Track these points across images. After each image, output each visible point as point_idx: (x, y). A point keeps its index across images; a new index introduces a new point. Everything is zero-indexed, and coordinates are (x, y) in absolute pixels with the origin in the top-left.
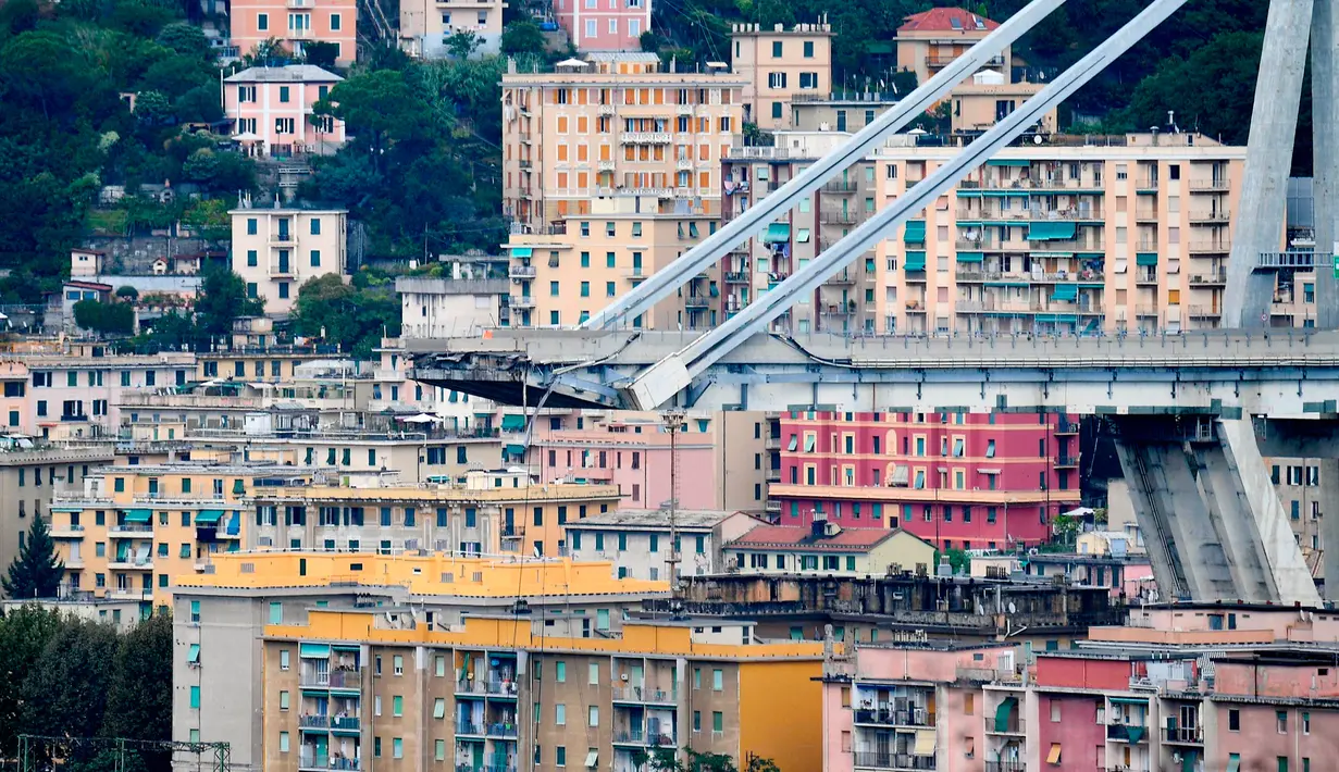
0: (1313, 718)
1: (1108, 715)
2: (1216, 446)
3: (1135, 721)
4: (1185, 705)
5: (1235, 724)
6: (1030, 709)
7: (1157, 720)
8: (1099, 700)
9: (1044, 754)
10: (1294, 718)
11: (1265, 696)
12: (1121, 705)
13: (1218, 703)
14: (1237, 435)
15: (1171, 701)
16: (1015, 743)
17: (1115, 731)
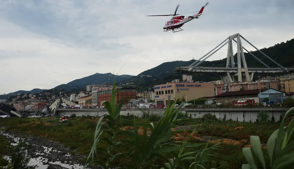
0: (237, 86)
1: (222, 88)
2: (227, 75)
3: (224, 88)
4: (227, 86)
5: (231, 87)
6: (216, 89)
7: (225, 88)
8: (221, 87)
9: (217, 91)
10: (236, 86)
11: (233, 85)
12: (223, 87)
13: (230, 86)
14: (228, 74)
15: (226, 86)
16: (215, 91)
17: (222, 89)
